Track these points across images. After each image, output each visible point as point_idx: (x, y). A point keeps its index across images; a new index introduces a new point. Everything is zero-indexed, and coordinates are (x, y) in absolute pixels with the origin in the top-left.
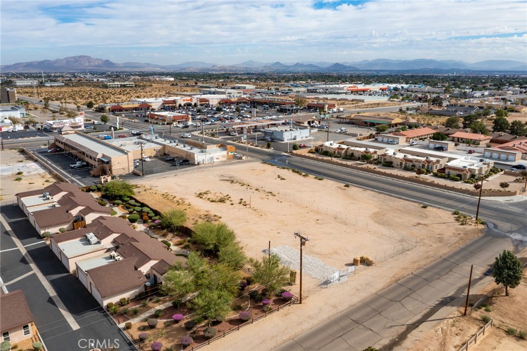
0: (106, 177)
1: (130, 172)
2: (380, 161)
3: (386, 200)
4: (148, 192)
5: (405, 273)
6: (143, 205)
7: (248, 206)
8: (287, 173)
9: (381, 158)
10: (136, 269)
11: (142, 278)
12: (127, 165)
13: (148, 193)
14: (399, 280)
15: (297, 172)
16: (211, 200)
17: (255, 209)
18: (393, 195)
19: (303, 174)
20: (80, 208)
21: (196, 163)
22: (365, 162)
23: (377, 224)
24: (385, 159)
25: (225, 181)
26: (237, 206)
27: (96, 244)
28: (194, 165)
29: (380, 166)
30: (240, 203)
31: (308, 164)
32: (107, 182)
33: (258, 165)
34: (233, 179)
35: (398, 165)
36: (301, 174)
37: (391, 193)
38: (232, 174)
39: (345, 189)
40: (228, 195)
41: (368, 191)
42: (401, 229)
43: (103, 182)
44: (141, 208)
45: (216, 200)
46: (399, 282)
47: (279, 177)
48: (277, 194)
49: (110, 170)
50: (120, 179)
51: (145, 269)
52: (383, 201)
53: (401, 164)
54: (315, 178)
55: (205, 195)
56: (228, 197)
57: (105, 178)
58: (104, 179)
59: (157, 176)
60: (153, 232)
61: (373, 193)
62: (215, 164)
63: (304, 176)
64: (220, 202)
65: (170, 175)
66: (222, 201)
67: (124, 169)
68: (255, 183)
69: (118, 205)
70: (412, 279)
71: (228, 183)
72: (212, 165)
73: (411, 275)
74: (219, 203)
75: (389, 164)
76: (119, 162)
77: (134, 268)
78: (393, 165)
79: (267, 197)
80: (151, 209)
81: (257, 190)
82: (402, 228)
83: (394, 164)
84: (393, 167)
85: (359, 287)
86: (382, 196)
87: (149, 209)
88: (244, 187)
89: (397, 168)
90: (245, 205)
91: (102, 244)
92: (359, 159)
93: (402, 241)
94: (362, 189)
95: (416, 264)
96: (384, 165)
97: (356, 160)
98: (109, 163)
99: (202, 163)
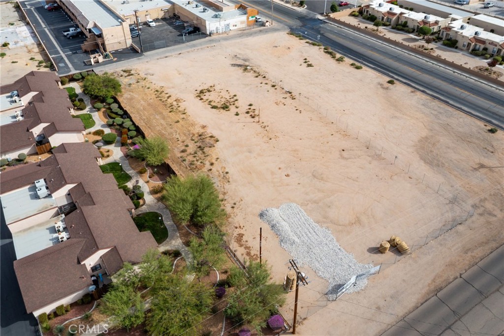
0: (96, 55)
1: (128, 46)
2: (440, 35)
3: (441, 113)
4: (142, 83)
5: (451, 274)
6: (126, 115)
7: (256, 119)
8: (316, 53)
9: (443, 32)
10: (79, 262)
11: (85, 279)
12: (123, 38)
13: (140, 87)
14: (441, 289)
15: (330, 53)
16: (213, 104)
17: (264, 125)
18: (451, 102)
19: (338, 56)
20: (43, 126)
21: (208, 33)
22: (420, 36)
23: (422, 163)
24: (447, 34)
25: (236, 68)
26: (243, 117)
27: (46, 197)
28: (205, 35)
29: (439, 44)
30: (248, 113)
31: (346, 37)
32: (98, 62)
33: (283, 38)
34: (247, 63)
35: (464, 46)
36: (334, 57)
37: (448, 98)
38: (249, 54)
39: (387, 88)
40: (235, 96)
41: (419, 93)
42: (456, 176)
43: (93, 63)
44: (122, 120)
45: (219, 106)
46: (439, 294)
47: (306, 61)
48: (297, 97)
49: (103, 44)
50: (114, 58)
51: (91, 262)
52: (436, 116)
53: (469, 45)
54: (352, 65)
55: (207, 94)
56: (235, 98)
57: (95, 57)
58: (95, 59)
59: (157, 54)
60: (130, 164)
61: (424, 96)
62: (231, 33)
63: (337, 60)
64: (223, 108)
65: (173, 54)
66: (225, 107)
67: (120, 43)
68: (274, 74)
69: (99, 110)
70: (459, 289)
71: (240, 71)
72: (227, 36)
73: (459, 280)
74: (222, 110)
75: (452, 43)
76: (113, 34)
77: (76, 261)
78: (458, 45)
79: (283, 101)
80: (134, 124)
81: (273, 86)
82: (456, 173)
83: (460, 44)
84: (457, 48)
85: (381, 303)
86: (436, 103)
87: (131, 123)
88: (260, 79)
89: (462, 50)
90: (253, 117)
91: (53, 198)
92: (412, 31)
93: (454, 201)
94: (410, 89)
95: (469, 254)
96: (444, 44)
97: (409, 32)
98: (100, 36)
99: (215, 32)
